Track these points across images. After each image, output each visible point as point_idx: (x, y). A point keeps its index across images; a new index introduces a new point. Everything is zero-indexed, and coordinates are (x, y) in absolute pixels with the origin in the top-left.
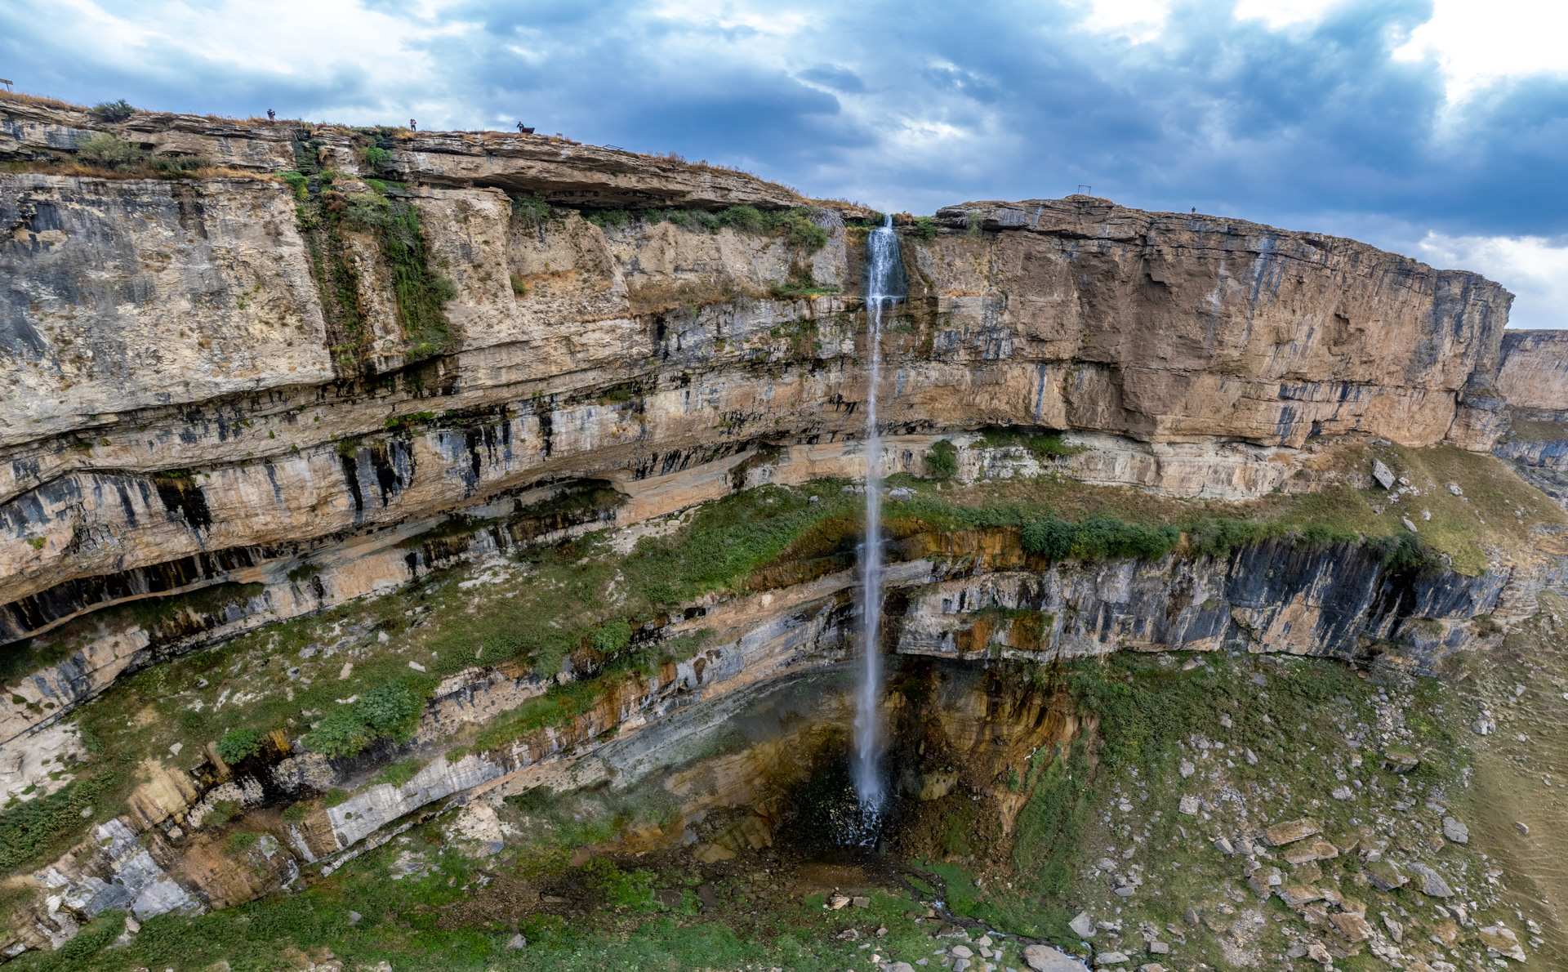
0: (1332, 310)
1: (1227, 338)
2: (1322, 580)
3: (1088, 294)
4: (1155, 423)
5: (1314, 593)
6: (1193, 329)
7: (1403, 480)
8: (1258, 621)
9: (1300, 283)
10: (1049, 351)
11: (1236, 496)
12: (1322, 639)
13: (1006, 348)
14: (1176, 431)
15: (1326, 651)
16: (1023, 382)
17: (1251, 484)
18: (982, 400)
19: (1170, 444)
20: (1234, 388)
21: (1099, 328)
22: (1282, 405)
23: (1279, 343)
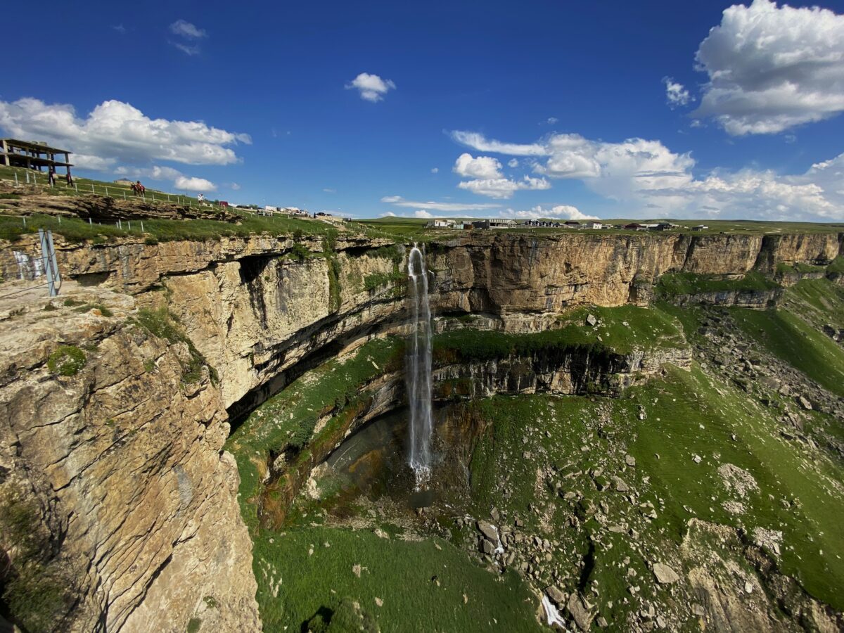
0: (563, 261)
1: (522, 277)
2: (568, 361)
3: (475, 265)
4: (500, 308)
5: (566, 366)
6: (511, 276)
7: (599, 321)
8: (547, 381)
9: (547, 255)
10: (464, 286)
11: (532, 331)
12: (574, 386)
13: (451, 286)
14: (508, 310)
15: (577, 391)
16: (456, 297)
17: (537, 327)
18: (443, 304)
19: (507, 315)
20: (527, 293)
21: (480, 277)
22: (546, 297)
23: (542, 277)
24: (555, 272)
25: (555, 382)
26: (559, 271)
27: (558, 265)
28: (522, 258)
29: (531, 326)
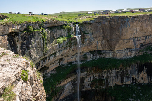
1: (123, 34)
3: (103, 30)
6: (118, 33)
10: (98, 39)
12: (148, 80)
13: (93, 40)
15: (150, 82)
16: (95, 44)
17: (131, 55)
18: (90, 48)
20: (126, 41)
21: (105, 35)
22: (134, 42)
24: (137, 31)
25: (140, 78)
26: (138, 30)
27: (138, 28)
28: (122, 26)
29: (128, 55)
